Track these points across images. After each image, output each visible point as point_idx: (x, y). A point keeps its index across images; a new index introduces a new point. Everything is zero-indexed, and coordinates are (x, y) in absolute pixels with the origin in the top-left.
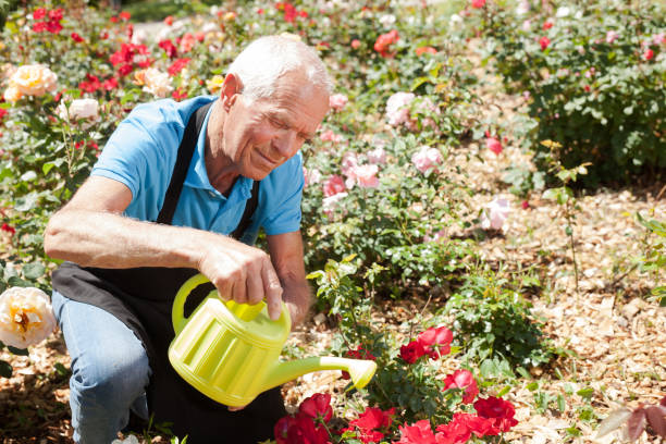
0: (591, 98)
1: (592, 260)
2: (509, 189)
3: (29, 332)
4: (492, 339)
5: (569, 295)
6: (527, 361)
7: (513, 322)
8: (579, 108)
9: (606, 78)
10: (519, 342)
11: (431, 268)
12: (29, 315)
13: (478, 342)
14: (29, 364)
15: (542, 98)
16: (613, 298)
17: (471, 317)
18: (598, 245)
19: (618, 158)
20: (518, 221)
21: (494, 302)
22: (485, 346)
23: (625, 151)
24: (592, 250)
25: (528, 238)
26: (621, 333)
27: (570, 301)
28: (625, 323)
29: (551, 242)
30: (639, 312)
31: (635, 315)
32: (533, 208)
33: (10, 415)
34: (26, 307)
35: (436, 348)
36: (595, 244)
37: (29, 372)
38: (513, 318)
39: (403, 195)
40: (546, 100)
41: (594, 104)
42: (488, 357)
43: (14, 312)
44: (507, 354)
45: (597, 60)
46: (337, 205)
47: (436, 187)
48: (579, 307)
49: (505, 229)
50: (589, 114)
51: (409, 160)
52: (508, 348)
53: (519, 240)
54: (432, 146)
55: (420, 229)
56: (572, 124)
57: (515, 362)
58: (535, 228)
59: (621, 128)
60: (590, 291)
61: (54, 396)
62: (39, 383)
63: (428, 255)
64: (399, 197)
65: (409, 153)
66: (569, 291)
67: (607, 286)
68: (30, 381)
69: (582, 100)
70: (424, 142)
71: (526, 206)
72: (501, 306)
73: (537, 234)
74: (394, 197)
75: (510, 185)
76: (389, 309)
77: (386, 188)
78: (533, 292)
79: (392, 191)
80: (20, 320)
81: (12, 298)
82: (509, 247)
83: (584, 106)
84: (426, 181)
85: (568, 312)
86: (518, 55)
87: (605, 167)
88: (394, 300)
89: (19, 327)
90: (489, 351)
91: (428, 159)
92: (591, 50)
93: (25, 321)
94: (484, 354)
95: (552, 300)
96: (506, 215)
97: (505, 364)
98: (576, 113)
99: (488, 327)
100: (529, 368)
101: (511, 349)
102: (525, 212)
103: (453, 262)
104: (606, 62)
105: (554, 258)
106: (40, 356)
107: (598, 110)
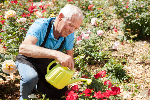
0: (138, 20)
1: (137, 56)
2: (118, 40)
3: (10, 70)
4: (115, 74)
5: (132, 64)
6: (123, 79)
7: (120, 70)
8: (135, 22)
9: (141, 15)
10: (121, 75)
11: (101, 57)
12: (10, 66)
13: (111, 74)
14: (9, 78)
15: (126, 20)
16: (142, 65)
17: (110, 69)
18: (139, 53)
19: (143, 33)
20: (120, 47)
21: (115, 65)
22: (113, 75)
23: (145, 32)
24: (137, 54)
25: (123, 51)
26: (144, 73)
27: (133, 65)
28: (145, 71)
29: (128, 52)
30: (148, 68)
31: (147, 69)
32: (124, 44)
33: (5, 89)
34: (10, 65)
35: (102, 75)
36: (138, 53)
37: (10, 80)
38: (120, 69)
39: (95, 41)
40: (127, 20)
41: (138, 21)
42: (114, 78)
43: (7, 66)
44: (118, 77)
45: (139, 11)
46: (80, 43)
47: (102, 39)
48: (134, 67)
49: (118, 49)
50: (137, 23)
51: (96, 33)
52: (118, 76)
53: (121, 52)
54: (102, 30)
55: (98, 49)
56: (133, 25)
57: (120, 79)
58: (124, 49)
59: (144, 27)
60: (137, 63)
61: (15, 85)
62: (12, 82)
63: (100, 54)
64: (94, 41)
65: (96, 31)
66: (132, 63)
67: (141, 62)
68: (10, 82)
69: (136, 20)
70: (100, 29)
71: (122, 44)
72: (117, 66)
73: (125, 50)
74: (92, 41)
75: (119, 39)
76: (91, 67)
77: (91, 39)
78: (124, 63)
80: (8, 67)
81: (7, 63)
82: (118, 53)
83: (136, 22)
84: (100, 38)
85: (132, 68)
86: (121, 10)
88: (92, 65)
89: (8, 69)
90: (114, 76)
91: (100, 33)
92: (138, 9)
93: (9, 68)
94: (113, 77)
95: (128, 65)
96: (118, 46)
97: (118, 79)
98: (134, 23)
99: (114, 71)
100: (123, 80)
101: (119, 76)
102: (122, 45)
103: (106, 56)
104: (141, 12)
105: (129, 56)
106: (12, 76)
107: (139, 22)
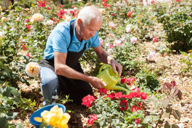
0: (181, 28)
1: (177, 69)
2: (159, 52)
4: (146, 83)
5: (169, 76)
6: (155, 89)
7: (152, 80)
8: (178, 31)
9: (185, 23)
10: (153, 85)
11: (133, 66)
12: (34, 69)
13: (143, 84)
14: (33, 87)
15: (168, 28)
16: (180, 77)
17: (142, 78)
18: (179, 65)
19: (188, 44)
20: (160, 59)
21: (147, 74)
22: (145, 85)
23: (190, 42)
24: (177, 66)
25: (161, 63)
26: (180, 85)
27: (169, 77)
28: (182, 82)
29: (167, 64)
30: (186, 80)
31: (185, 81)
32: (164, 56)
33: (28, 96)
34: (34, 67)
35: (131, 82)
36: (178, 65)
37: (33, 88)
38: (152, 79)
39: (128, 49)
40: (169, 28)
41: (182, 29)
42: (146, 88)
43: (31, 68)
44: (150, 88)
45: (183, 18)
47: (136, 47)
48: (171, 78)
49: (156, 61)
50: (180, 32)
51: (129, 40)
52: (151, 86)
53: (159, 64)
54: (136, 37)
55: (131, 57)
56: (176, 35)
57: (152, 89)
58: (164, 61)
59: (189, 36)
60: (174, 75)
61: (39, 93)
62: (35, 90)
63: (132, 63)
64: (127, 50)
65: (130, 38)
66: (169, 75)
67: (179, 74)
68: (33, 90)
69: (179, 28)
70: (134, 36)
71: (163, 56)
72: (149, 75)
73: (164, 62)
74: (126, 50)
75: (159, 50)
76: (123, 78)
77: (123, 47)
78: (160, 75)
79: (125, 48)
80: (32, 70)
82: (156, 65)
83: (179, 30)
84: (134, 45)
85: (168, 79)
86: (162, 16)
87: (185, 47)
88: (124, 75)
89: (31, 71)
90: (146, 87)
91: (134, 40)
92: (182, 15)
93: (33, 70)
94: (144, 87)
95: (165, 77)
96: (154, 55)
97: (149, 90)
99: (146, 80)
100: (155, 91)
101: (152, 86)
102: (162, 57)
103: (138, 65)
104: (186, 18)
105: (167, 68)
106: (36, 85)
107: (182, 31)
